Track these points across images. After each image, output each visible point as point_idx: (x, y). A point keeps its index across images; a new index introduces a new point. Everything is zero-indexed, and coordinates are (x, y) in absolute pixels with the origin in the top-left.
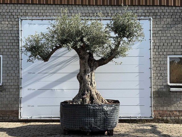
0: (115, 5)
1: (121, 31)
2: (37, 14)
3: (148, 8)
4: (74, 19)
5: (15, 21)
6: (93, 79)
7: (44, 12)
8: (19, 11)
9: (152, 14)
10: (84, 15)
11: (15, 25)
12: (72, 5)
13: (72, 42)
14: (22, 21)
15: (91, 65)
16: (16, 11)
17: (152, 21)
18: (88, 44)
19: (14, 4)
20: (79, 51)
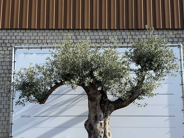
0: (133, 29)
1: (146, 62)
2: (36, 41)
3: (175, 32)
4: (81, 46)
5: (8, 50)
6: (107, 128)
7: (44, 39)
8: (13, 38)
9: (181, 40)
10: (94, 41)
11: (7, 56)
12: (79, 29)
13: (77, 78)
14: (16, 50)
15: (104, 108)
16: (9, 38)
17: (182, 49)
18: (100, 80)
19: (6, 29)
20: (88, 89)
